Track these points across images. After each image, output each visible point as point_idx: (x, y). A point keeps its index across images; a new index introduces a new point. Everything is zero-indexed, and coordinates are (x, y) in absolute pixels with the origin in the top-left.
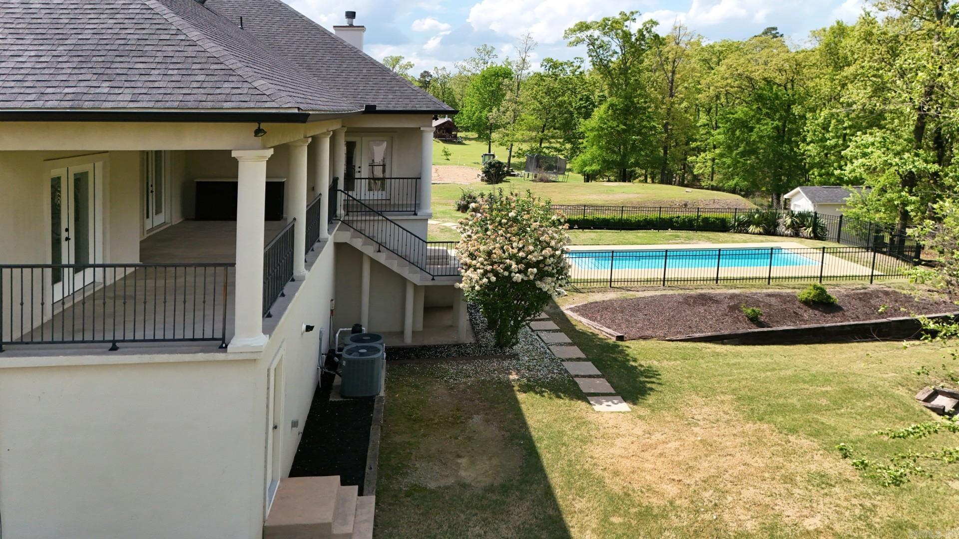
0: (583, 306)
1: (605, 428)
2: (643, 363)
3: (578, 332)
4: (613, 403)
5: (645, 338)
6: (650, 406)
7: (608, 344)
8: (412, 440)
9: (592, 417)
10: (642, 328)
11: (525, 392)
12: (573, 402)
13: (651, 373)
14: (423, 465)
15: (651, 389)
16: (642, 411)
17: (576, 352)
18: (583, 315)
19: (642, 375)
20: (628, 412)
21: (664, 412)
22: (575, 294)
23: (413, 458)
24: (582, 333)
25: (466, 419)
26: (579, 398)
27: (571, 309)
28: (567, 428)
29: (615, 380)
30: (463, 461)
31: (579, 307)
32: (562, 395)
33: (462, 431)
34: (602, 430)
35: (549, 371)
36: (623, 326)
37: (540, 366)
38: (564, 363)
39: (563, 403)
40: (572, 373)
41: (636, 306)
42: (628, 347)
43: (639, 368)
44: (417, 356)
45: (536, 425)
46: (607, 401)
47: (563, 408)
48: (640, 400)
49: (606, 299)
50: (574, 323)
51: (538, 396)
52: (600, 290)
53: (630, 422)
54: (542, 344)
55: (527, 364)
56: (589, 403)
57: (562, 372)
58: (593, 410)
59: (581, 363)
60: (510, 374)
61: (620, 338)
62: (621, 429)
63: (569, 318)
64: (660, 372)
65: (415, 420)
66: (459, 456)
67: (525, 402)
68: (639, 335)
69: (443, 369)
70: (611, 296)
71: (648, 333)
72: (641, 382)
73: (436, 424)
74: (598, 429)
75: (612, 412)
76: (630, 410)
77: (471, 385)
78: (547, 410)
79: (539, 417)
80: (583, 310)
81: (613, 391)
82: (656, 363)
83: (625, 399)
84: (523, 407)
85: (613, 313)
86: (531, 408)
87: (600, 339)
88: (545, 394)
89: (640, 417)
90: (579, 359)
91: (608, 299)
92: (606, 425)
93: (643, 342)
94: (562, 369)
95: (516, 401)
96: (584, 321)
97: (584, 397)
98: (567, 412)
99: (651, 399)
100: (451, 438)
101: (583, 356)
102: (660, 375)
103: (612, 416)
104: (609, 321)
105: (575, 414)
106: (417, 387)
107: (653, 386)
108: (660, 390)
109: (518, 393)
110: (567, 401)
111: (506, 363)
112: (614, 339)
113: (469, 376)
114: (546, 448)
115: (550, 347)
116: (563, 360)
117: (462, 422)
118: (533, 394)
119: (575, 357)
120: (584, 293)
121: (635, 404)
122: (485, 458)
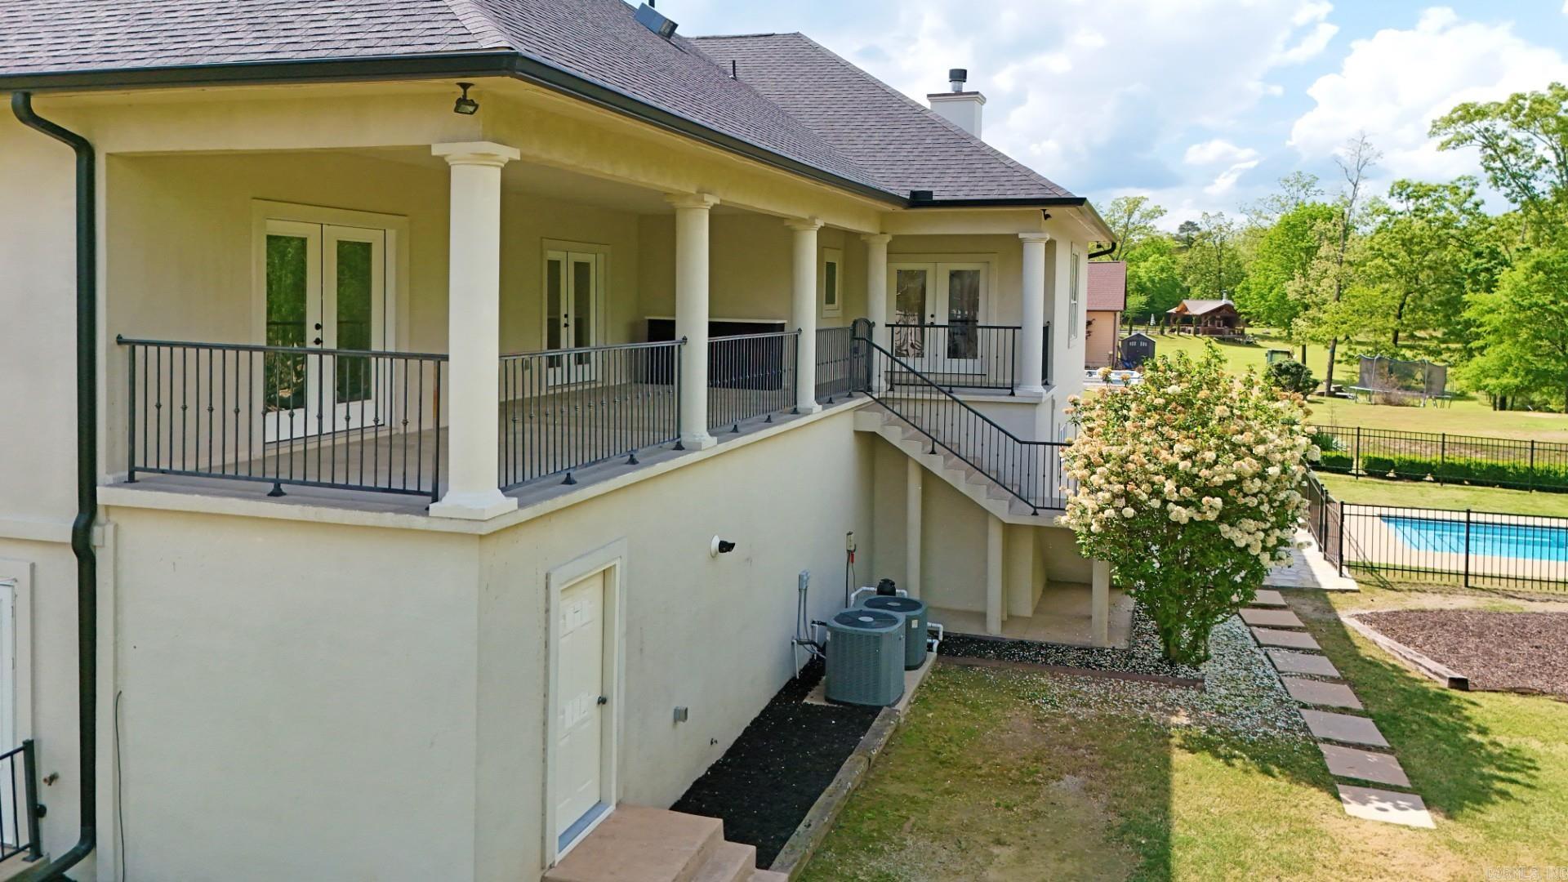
0: (1388, 614)
1: (1355, 852)
2: (1503, 740)
3: (1363, 660)
4: (1397, 807)
5: (1523, 692)
6: (1487, 826)
7: (1425, 692)
8: (922, 796)
9: (1332, 824)
10: (1521, 672)
11: (1192, 751)
12: (1295, 788)
13: (1516, 763)
14: (920, 843)
15: (1504, 794)
16: (1460, 832)
17: (1345, 696)
18: (1384, 631)
19: (1491, 763)
20: (1428, 830)
21: (1520, 844)
22: (1378, 590)
23: (907, 826)
24: (1370, 663)
25: (1046, 778)
26: (1315, 783)
27: (1360, 617)
28: (1262, 835)
29: (1416, 762)
30: (1004, 853)
31: (1378, 615)
32: (1276, 770)
33: (1028, 798)
34: (1346, 854)
35: (1265, 722)
36: (1475, 662)
37: (1247, 709)
38: (1304, 712)
39: (1275, 787)
40: (1318, 733)
41: (1518, 628)
42: (1473, 703)
43: (1490, 748)
44: (999, 657)
45: (1191, 816)
46: (1383, 800)
47: (1271, 795)
48: (1467, 811)
49: (1447, 607)
50: (1357, 643)
51: (1220, 763)
52: (1438, 590)
53: (1424, 849)
54: (1272, 672)
55: (1220, 702)
56: (1338, 798)
57: (1296, 728)
58: (1343, 811)
59: (1348, 717)
60: (1176, 713)
61: (1460, 684)
62: (1394, 862)
63: (1350, 633)
64: (1538, 765)
65: (941, 763)
66: (999, 842)
67: (1184, 769)
68: (1509, 684)
69: (1042, 685)
70: (1463, 602)
71: (1537, 683)
72: (1482, 777)
73: (979, 776)
74: (1337, 851)
75: (1387, 824)
76: (1433, 826)
77: (1085, 720)
78: (1227, 792)
79: (1205, 801)
80: (1388, 623)
81: (1405, 782)
82: (1536, 745)
83: (1428, 804)
84: (1177, 778)
85: (1458, 635)
86: (1192, 782)
87: (1409, 679)
88: (1238, 763)
89: (1452, 845)
90: (1344, 710)
91: (1453, 607)
92: (1361, 847)
93: (1515, 699)
94: (1297, 723)
95: (1167, 763)
96: (1383, 641)
97: (1329, 783)
98: (1275, 804)
99: (1495, 813)
100: (998, 805)
101: (1358, 706)
102: (1537, 769)
103: (1383, 830)
104: (1442, 650)
105: (1293, 811)
106: (974, 707)
107: (1511, 789)
108: (1526, 799)
109: (1177, 750)
110: (1284, 783)
111: (1173, 694)
112: (1445, 684)
113: (1088, 705)
114: (1193, 863)
115: (1284, 679)
116: (1305, 707)
117: (1034, 783)
118: (1210, 759)
119: (1336, 704)
120: (1401, 591)
121: (1450, 816)
122: (1052, 855)
